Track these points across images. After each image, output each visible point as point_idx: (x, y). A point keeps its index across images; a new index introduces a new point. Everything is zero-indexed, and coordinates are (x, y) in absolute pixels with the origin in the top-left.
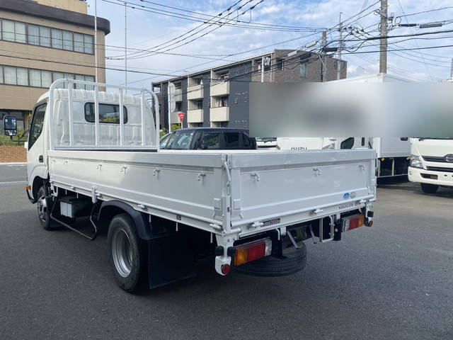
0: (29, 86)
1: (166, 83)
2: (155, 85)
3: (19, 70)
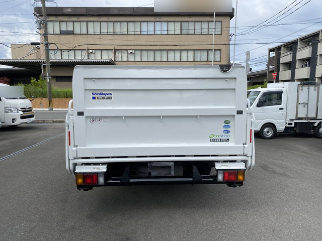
0: (181, 61)
1: (279, 48)
2: (271, 50)
3: (176, 52)
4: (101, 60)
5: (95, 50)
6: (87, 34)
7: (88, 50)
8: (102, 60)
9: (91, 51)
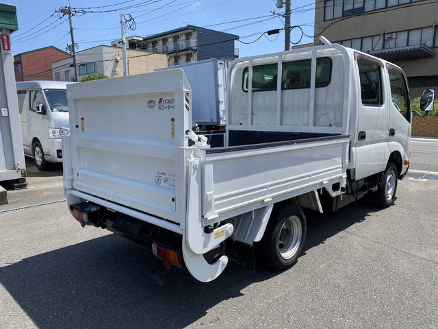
4: (405, 48)
5: (396, 32)
6: (387, 7)
7: (384, 34)
8: (409, 48)
9: (390, 36)
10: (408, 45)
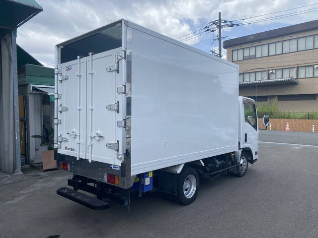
5: (275, 70)
6: (268, 56)
7: (268, 70)
9: (272, 71)
10: (282, 78)
